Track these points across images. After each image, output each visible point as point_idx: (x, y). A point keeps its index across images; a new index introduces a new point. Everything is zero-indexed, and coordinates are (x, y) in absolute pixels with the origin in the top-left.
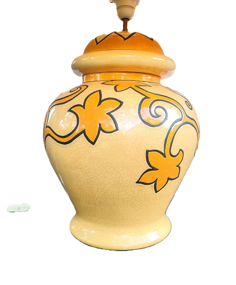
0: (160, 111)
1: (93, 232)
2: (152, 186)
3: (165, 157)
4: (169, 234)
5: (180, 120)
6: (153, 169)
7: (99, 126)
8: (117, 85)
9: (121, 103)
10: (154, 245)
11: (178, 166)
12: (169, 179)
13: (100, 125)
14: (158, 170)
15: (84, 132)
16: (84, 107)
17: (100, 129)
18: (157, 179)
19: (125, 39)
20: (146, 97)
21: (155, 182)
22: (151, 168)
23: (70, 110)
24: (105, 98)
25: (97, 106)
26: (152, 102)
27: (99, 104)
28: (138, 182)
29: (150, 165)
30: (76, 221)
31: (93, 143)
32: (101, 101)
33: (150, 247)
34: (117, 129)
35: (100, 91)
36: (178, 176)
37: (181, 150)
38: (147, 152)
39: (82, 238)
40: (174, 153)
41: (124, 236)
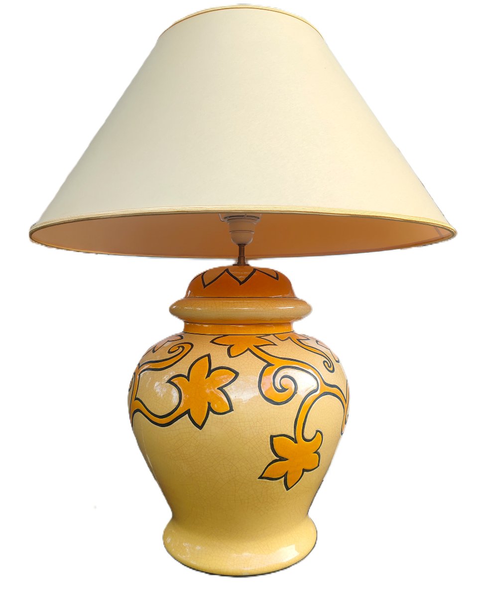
0: (287, 382)
1: (198, 548)
2: (281, 482)
3: (296, 442)
4: (314, 547)
5: (315, 391)
6: (282, 459)
7: (207, 405)
8: (231, 346)
9: (237, 374)
10: (289, 567)
11: (316, 452)
12: (304, 470)
13: (209, 404)
14: (287, 459)
15: (188, 412)
16: (188, 378)
17: (210, 409)
18: (287, 473)
19: (241, 283)
20: (269, 365)
21: (285, 475)
22: (278, 459)
23: (169, 381)
24: (216, 367)
25: (206, 378)
26: (276, 370)
27: (208, 376)
28: (261, 477)
29: (276, 455)
30: (173, 531)
31: (201, 428)
32: (210, 371)
33: (286, 570)
34: (231, 409)
35: (209, 356)
36: (318, 465)
37: (317, 431)
38: (272, 437)
39: (183, 558)
40: (308, 436)
41: (246, 554)
